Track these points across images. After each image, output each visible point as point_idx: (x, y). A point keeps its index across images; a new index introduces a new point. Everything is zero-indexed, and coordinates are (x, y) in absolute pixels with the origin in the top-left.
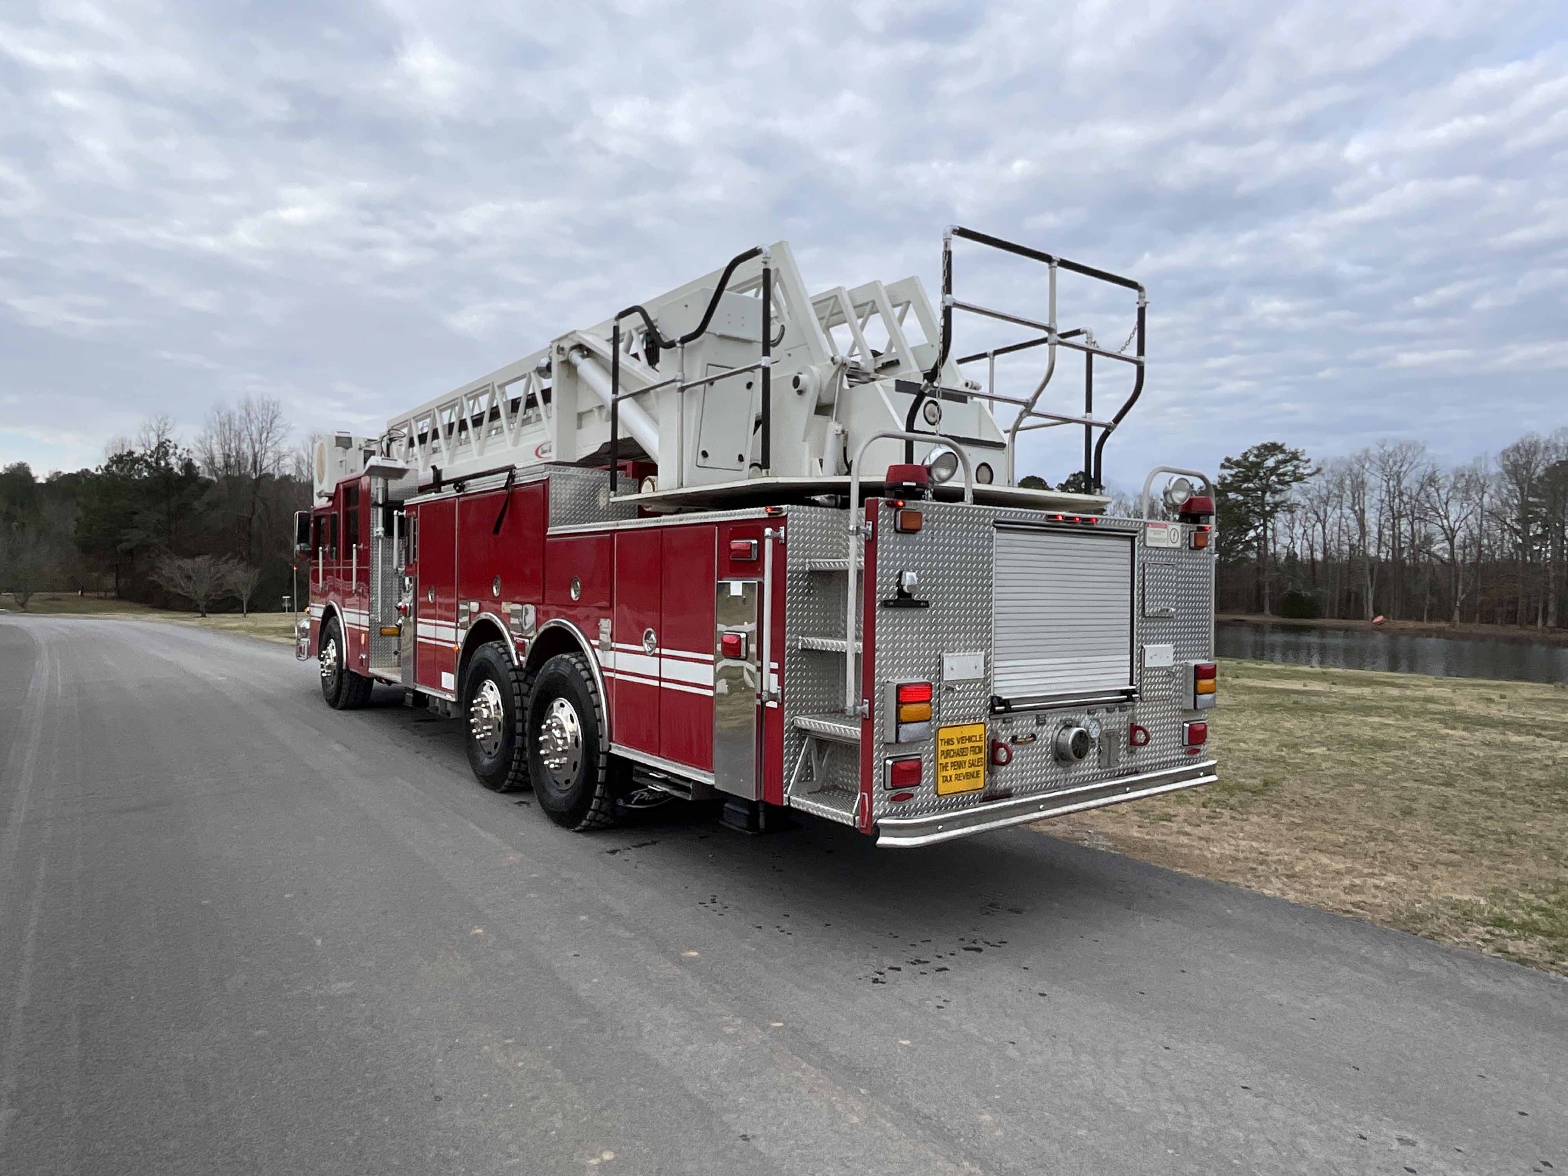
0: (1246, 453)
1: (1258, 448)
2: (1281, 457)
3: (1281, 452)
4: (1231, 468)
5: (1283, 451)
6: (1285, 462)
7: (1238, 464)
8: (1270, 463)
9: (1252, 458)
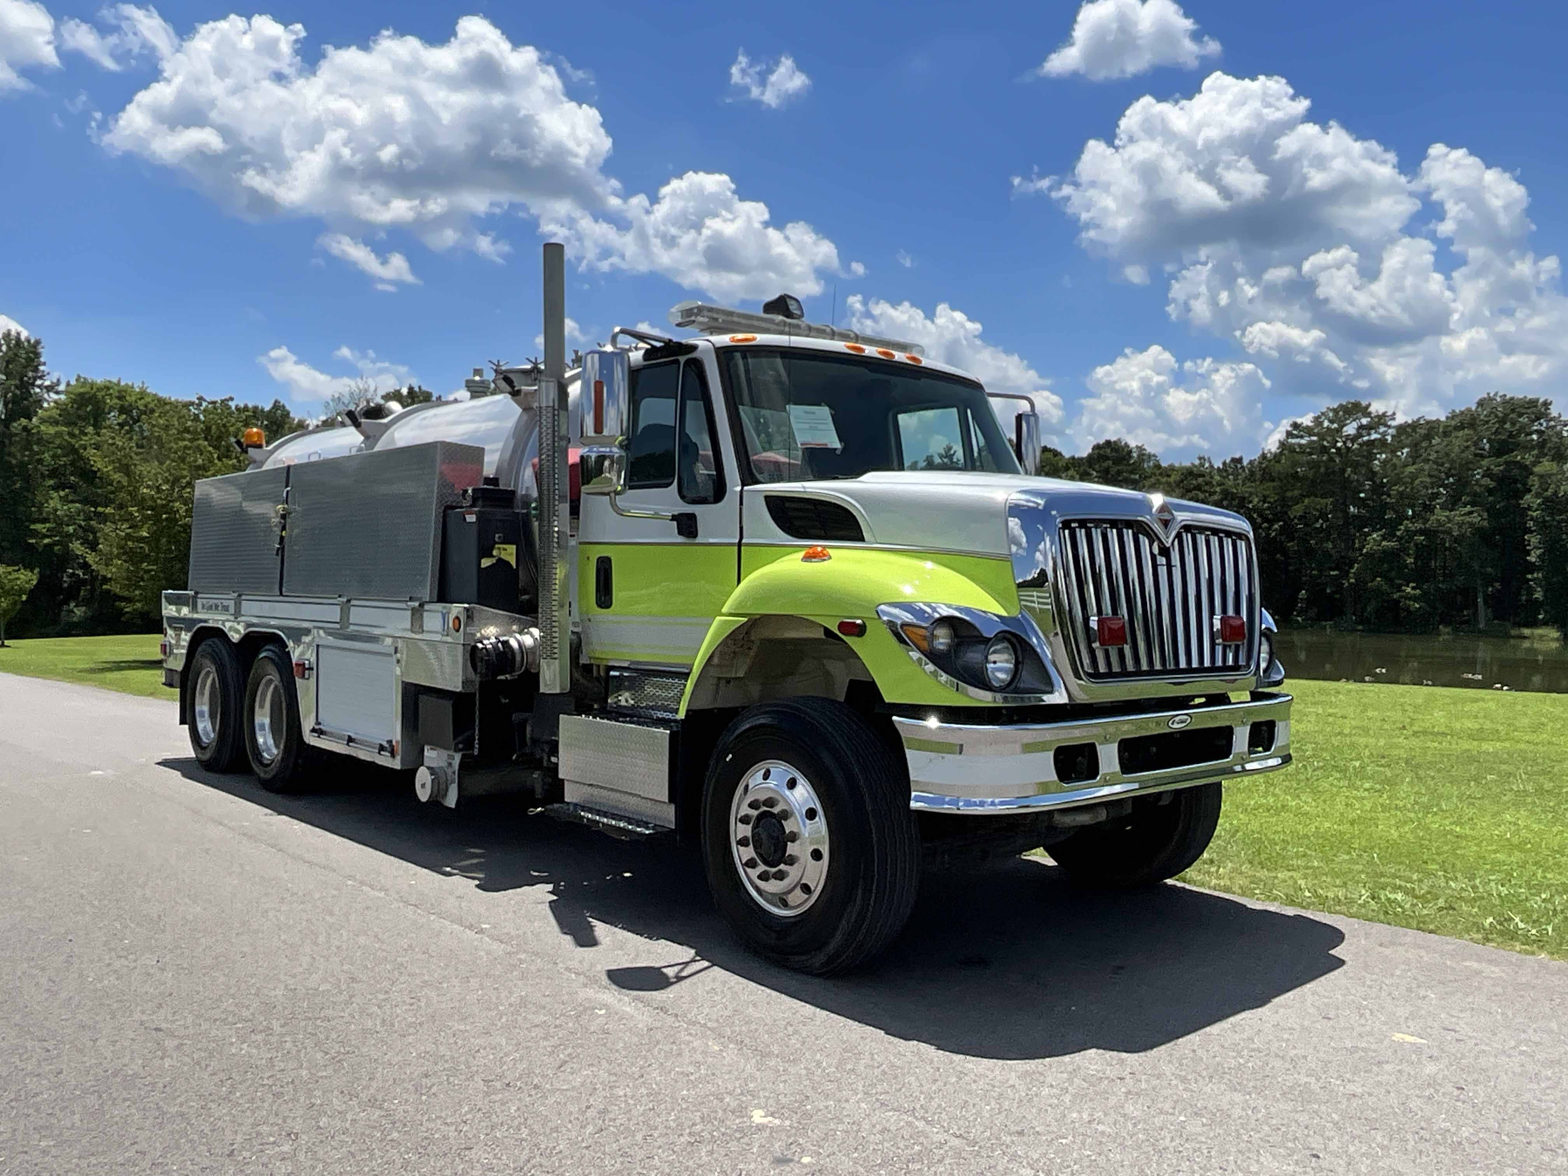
0: (1319, 417)
1: (1335, 411)
2: (1365, 421)
3: (1365, 417)
4: (1302, 437)
5: (1369, 415)
6: (1369, 428)
7: (1309, 431)
8: (1350, 429)
9: (1326, 424)
